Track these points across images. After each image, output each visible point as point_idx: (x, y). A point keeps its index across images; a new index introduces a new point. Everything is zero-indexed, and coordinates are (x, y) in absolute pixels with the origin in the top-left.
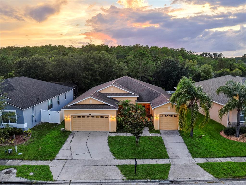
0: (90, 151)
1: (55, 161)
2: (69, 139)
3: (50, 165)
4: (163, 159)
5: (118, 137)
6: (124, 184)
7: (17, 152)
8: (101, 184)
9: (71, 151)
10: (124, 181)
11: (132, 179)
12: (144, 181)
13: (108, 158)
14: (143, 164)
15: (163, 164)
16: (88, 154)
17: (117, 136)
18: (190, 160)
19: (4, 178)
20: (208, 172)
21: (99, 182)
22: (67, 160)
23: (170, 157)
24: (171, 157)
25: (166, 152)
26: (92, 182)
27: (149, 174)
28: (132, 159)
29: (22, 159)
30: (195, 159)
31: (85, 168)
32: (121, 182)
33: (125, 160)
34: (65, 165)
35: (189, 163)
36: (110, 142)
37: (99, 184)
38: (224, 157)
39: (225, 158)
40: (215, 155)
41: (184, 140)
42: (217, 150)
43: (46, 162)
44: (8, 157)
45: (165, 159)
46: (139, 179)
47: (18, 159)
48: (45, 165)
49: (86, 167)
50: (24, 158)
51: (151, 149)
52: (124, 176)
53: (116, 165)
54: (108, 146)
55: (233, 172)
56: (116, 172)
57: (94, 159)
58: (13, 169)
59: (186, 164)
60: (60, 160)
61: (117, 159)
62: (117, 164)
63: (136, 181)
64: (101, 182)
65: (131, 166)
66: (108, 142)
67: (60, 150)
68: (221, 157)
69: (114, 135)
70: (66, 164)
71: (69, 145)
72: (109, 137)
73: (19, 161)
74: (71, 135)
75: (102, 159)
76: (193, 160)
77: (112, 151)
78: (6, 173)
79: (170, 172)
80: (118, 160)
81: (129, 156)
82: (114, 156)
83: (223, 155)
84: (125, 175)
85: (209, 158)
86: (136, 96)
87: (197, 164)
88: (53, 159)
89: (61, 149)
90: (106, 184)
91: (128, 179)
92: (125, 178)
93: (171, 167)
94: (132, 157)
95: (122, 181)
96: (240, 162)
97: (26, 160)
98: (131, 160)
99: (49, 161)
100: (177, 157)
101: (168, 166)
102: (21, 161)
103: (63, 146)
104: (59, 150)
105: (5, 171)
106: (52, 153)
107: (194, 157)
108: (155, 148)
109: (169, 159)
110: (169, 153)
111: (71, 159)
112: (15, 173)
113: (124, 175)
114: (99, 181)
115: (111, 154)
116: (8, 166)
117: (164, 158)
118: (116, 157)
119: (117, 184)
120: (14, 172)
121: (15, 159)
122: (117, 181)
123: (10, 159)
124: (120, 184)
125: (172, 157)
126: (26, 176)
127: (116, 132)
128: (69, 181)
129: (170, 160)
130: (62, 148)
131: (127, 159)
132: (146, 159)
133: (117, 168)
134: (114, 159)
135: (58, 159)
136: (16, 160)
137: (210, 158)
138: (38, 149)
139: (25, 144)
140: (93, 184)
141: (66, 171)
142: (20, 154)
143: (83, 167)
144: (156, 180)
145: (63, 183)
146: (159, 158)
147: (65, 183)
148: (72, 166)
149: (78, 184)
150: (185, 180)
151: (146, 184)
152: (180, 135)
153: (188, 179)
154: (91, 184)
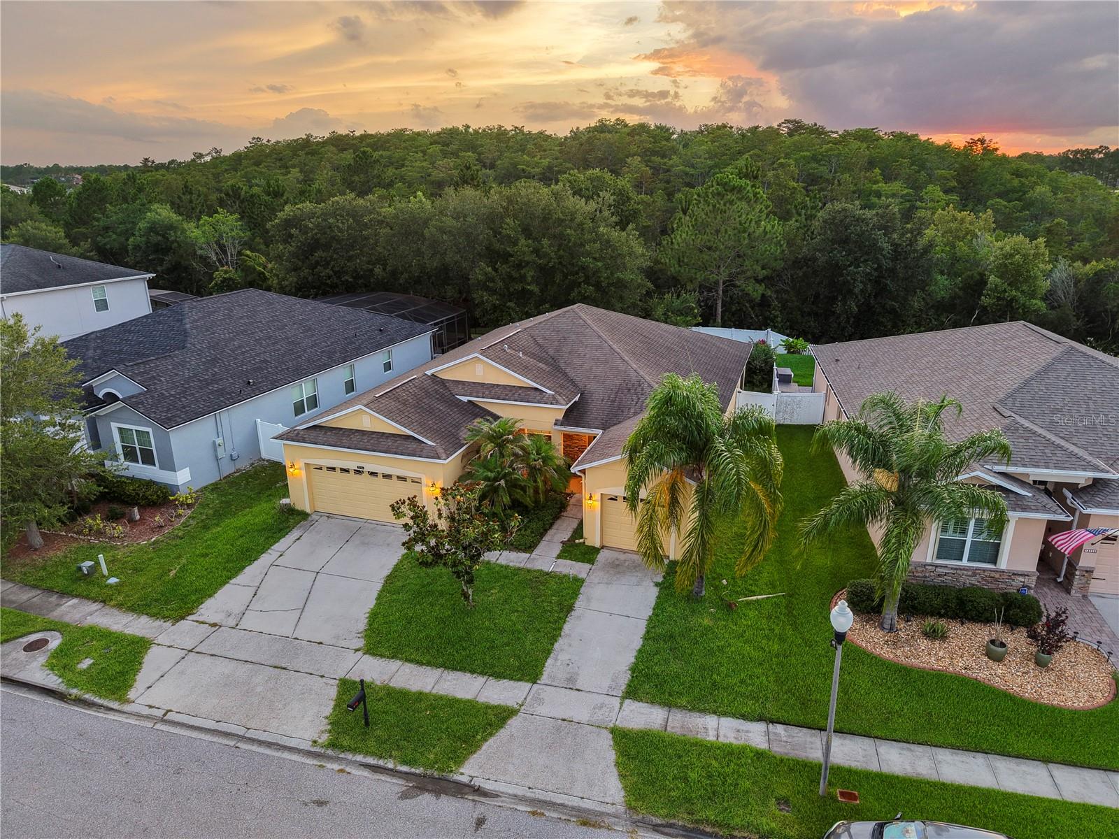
0: (306, 609)
1: (185, 624)
2: (285, 542)
3: (160, 639)
4: (512, 682)
6: (303, 760)
7: (105, 572)
8: (237, 747)
9: (255, 595)
10: (313, 749)
11: (342, 747)
12: (375, 761)
13: (340, 643)
14: (428, 690)
15: (493, 707)
16: (297, 614)
18: (603, 707)
20: (620, 776)
21: (240, 736)
22: (220, 627)
23: (544, 676)
24: (549, 677)
25: (549, 653)
26: (220, 729)
27: (407, 739)
28: (412, 660)
29: (104, 601)
30: (627, 701)
31: (242, 670)
32: (299, 751)
33: (387, 662)
34: (197, 649)
35: (585, 719)
37: (232, 743)
41: (654, 609)
43: (159, 623)
44: (74, 586)
45: (520, 683)
46: (360, 753)
47: (94, 600)
49: (251, 666)
50: (111, 600)
52: (329, 727)
53: (340, 680)
54: (375, 595)
56: (321, 707)
57: (296, 638)
58: (58, 634)
59: (571, 721)
60: (201, 623)
61: (365, 654)
62: (347, 676)
63: (350, 757)
64: (245, 738)
65: (382, 694)
66: (387, 578)
67: (227, 585)
70: (206, 642)
71: (266, 571)
73: (93, 607)
74: (301, 527)
75: (320, 643)
76: (618, 707)
77: (373, 616)
78: (31, 647)
79: (485, 746)
80: (365, 657)
81: (407, 648)
82: (367, 636)
84: (336, 725)
87: (614, 731)
88: (183, 618)
89: (233, 581)
91: (330, 744)
92: (325, 738)
93: (509, 722)
95: (307, 746)
96: (795, 753)
97: (114, 606)
98: (407, 664)
99: (168, 624)
100: (570, 683)
101: (500, 719)
102: (100, 606)
103: (247, 570)
104: (228, 582)
106: (195, 591)
107: (631, 693)
109: (534, 683)
110: (556, 660)
111: (233, 624)
112: (52, 649)
113: (332, 723)
114: (241, 731)
115: (363, 628)
117: (518, 680)
118: (367, 645)
119: (286, 755)
122: (293, 743)
123: (76, 596)
124: (294, 757)
125: (554, 677)
126: (67, 670)
128: (159, 713)
129: (532, 693)
130: (240, 579)
131: (397, 659)
132: (456, 670)
133: (337, 690)
134: (356, 650)
135: (198, 619)
136: (90, 603)
137: (690, 710)
139: (154, 543)
140: (215, 739)
141: (182, 673)
142: (113, 580)
143: (240, 665)
144: (413, 770)
145: (143, 716)
146: (499, 676)
147: (147, 717)
148: (212, 655)
149: (177, 730)
150: (511, 792)
151: (370, 776)
152: (657, 584)
153: (520, 791)
154: (210, 739)
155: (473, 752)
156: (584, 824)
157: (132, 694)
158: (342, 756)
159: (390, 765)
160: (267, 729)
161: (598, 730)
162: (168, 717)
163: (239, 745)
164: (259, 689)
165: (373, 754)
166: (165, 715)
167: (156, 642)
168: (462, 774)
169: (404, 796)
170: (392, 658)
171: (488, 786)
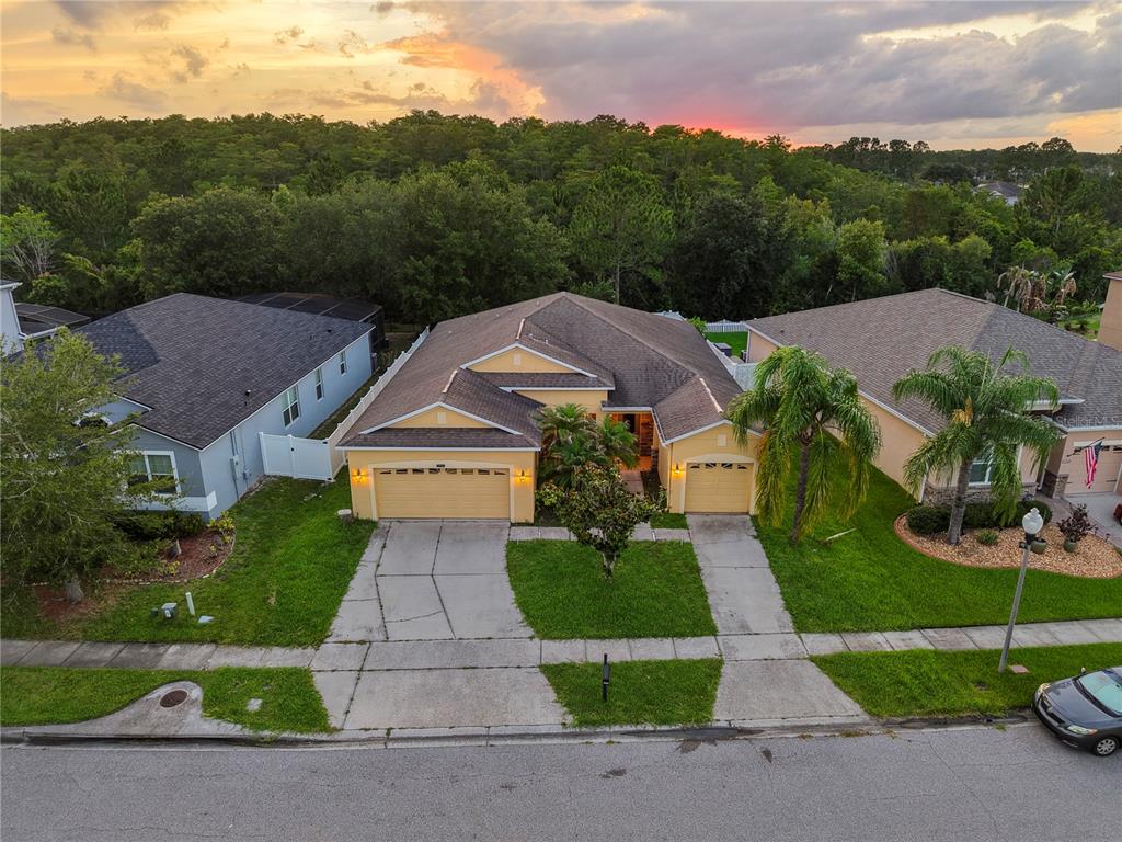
0: (447, 610)
1: (329, 647)
2: (371, 552)
3: (315, 666)
4: (696, 639)
5: (542, 543)
6: (566, 741)
7: (193, 612)
8: (492, 745)
9: (381, 607)
10: (568, 731)
11: (595, 724)
13: (508, 635)
14: (628, 659)
15: (699, 662)
16: (442, 617)
17: (537, 540)
18: (787, 643)
19: (162, 720)
20: (846, 693)
21: (486, 735)
22: (370, 643)
23: (719, 628)
24: (724, 628)
25: (707, 608)
26: (459, 734)
27: (649, 703)
28: (590, 638)
29: (214, 642)
30: (803, 635)
31: (433, 677)
32: (556, 735)
33: (568, 642)
34: (367, 667)
35: (782, 656)
36: (514, 565)
37: (484, 743)
38: (902, 629)
39: (906, 633)
40: (872, 620)
41: (768, 558)
42: (881, 602)
43: (298, 651)
44: (164, 633)
45: (702, 638)
46: (615, 723)
47: (201, 642)
48: (299, 666)
49: (438, 672)
50: (222, 638)
51: (656, 597)
52: (565, 709)
53: (539, 666)
54: (508, 586)
55: (929, 691)
56: (541, 693)
57: (461, 639)
58: (190, 683)
59: (773, 659)
60: (346, 642)
61: (542, 640)
62: (543, 662)
63: (607, 729)
64: (492, 736)
65: (590, 670)
66: (508, 568)
67: (344, 603)
68: (893, 629)
69: (525, 539)
70: (369, 659)
71: (374, 583)
72: (512, 546)
73: (206, 649)
74: (377, 535)
75: (489, 639)
76: (799, 640)
77: (523, 605)
78: (168, 701)
79: (719, 692)
80: (544, 642)
81: (580, 627)
82: (532, 624)
83: (900, 621)
84: (570, 706)
85: (853, 631)
86: (605, 385)
87: (812, 659)
88: (322, 642)
89: (346, 597)
90: (509, 742)
91: (581, 724)
92: (570, 719)
93: (722, 670)
94: (593, 632)
95: (560, 730)
96: (955, 648)
97: (229, 644)
98: (589, 641)
99: (310, 650)
100: (745, 630)
101: (713, 668)
102: (213, 647)
103: (352, 584)
104: (341, 601)
105: (163, 691)
106: (315, 613)
107: (801, 628)
108: (668, 591)
109: (716, 635)
110: (718, 613)
111: (382, 638)
112: (196, 700)
113: (565, 706)
114: (484, 731)
115: (520, 616)
116: (171, 673)
117: (702, 635)
118: (537, 632)
119: (545, 741)
120: (193, 698)
121: (190, 641)
122: (543, 730)
123: (174, 642)
124: (556, 741)
125: (728, 628)
126: (238, 715)
127: (532, 525)
128: (383, 733)
129: (721, 644)
130: (352, 595)
131: (577, 638)
132: (640, 637)
133: (543, 676)
134: (531, 638)
135: (339, 640)
136: (196, 646)
137: (856, 632)
138: (265, 600)
139: (218, 575)
140: (463, 743)
141: (370, 691)
142: (205, 619)
143: (427, 673)
144: (673, 727)
145: (364, 740)
146: (682, 635)
147: (370, 740)
148: (388, 670)
149: (414, 744)
150: (770, 725)
151: (641, 741)
152: (755, 538)
153: (778, 723)
154: (457, 744)
155: (713, 701)
156: (849, 735)
157: (334, 723)
158: (598, 730)
159: (650, 728)
160: (507, 723)
161: (799, 661)
162: (394, 734)
163: (490, 743)
164: (467, 691)
165: (627, 722)
166: (388, 734)
167: (313, 669)
168: (718, 721)
169: (685, 750)
170: (572, 638)
171: (748, 725)
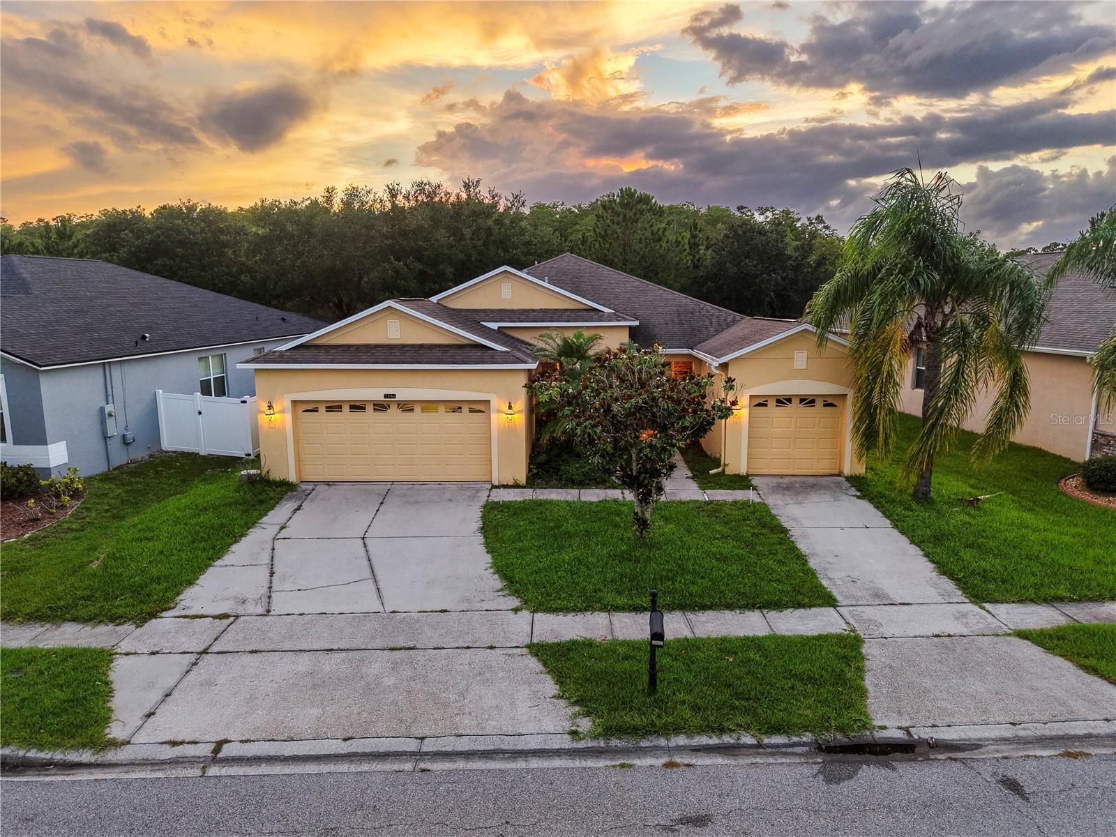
0: (379, 578)
1: (165, 623)
2: (277, 515)
3: (124, 646)
4: (802, 610)
5: (539, 504)
6: (578, 763)
8: (423, 771)
9: (272, 574)
10: (581, 746)
11: (634, 731)
12: (714, 741)
13: (478, 606)
14: (690, 635)
15: (814, 638)
16: (370, 585)
17: (531, 502)
18: (964, 616)
21: (413, 754)
22: (237, 617)
23: (839, 598)
24: (847, 597)
25: (812, 574)
26: (360, 750)
27: (739, 696)
28: (618, 609)
30: (987, 605)
31: (330, 664)
32: (558, 753)
33: (580, 616)
34: (216, 648)
35: (965, 631)
36: (495, 527)
37: (408, 766)
40: (1098, 585)
41: (888, 517)
45: (814, 610)
46: (678, 730)
48: (96, 646)
49: (344, 654)
51: (722, 558)
52: (577, 708)
53: (528, 647)
54: (482, 549)
56: (530, 684)
57: (393, 612)
59: (949, 636)
60: (195, 617)
61: (534, 612)
62: (535, 641)
63: (662, 742)
64: (427, 754)
65: (621, 650)
66: (484, 530)
67: (211, 569)
69: (514, 499)
70: (225, 638)
71: (269, 546)
72: (490, 508)
74: (290, 498)
75: (443, 611)
76: (983, 612)
77: (503, 570)
79: (869, 684)
80: (538, 616)
81: (599, 595)
82: (516, 593)
84: (585, 704)
85: (1072, 600)
86: (624, 320)
87: (1020, 635)
88: (153, 615)
89: (219, 563)
90: (461, 764)
91: (608, 732)
92: (585, 724)
93: (864, 651)
94: (621, 601)
95: (566, 743)
98: (617, 614)
99: (126, 627)
100: (883, 599)
101: (847, 649)
103: (234, 548)
104: (210, 565)
106: (158, 580)
107: (979, 596)
109: (835, 606)
110: (830, 579)
111: (260, 610)
113: (576, 703)
114: (412, 746)
115: (496, 582)
117: (810, 606)
118: (526, 602)
119: (535, 763)
122: (533, 743)
124: (557, 763)
125: (853, 597)
127: (523, 487)
128: (202, 750)
129: (847, 616)
130: (228, 559)
131: (594, 610)
132: (704, 608)
133: (534, 660)
134: (516, 610)
135: (183, 613)
138: (85, 564)
139: (31, 539)
140: (365, 767)
141: (209, 684)
143: (322, 657)
144: (795, 739)
145: (164, 762)
146: (777, 606)
148: (256, 652)
149: (264, 769)
150: (991, 736)
151: (734, 763)
154: (353, 768)
155: (863, 697)
157: (115, 731)
158: (644, 743)
159: (748, 740)
160: (461, 731)
161: (1000, 638)
162: (226, 751)
163: (422, 766)
164: (389, 682)
165: (702, 730)
166: (217, 750)
167: (119, 650)
169: (831, 779)
170: (586, 610)
171: (945, 735)
